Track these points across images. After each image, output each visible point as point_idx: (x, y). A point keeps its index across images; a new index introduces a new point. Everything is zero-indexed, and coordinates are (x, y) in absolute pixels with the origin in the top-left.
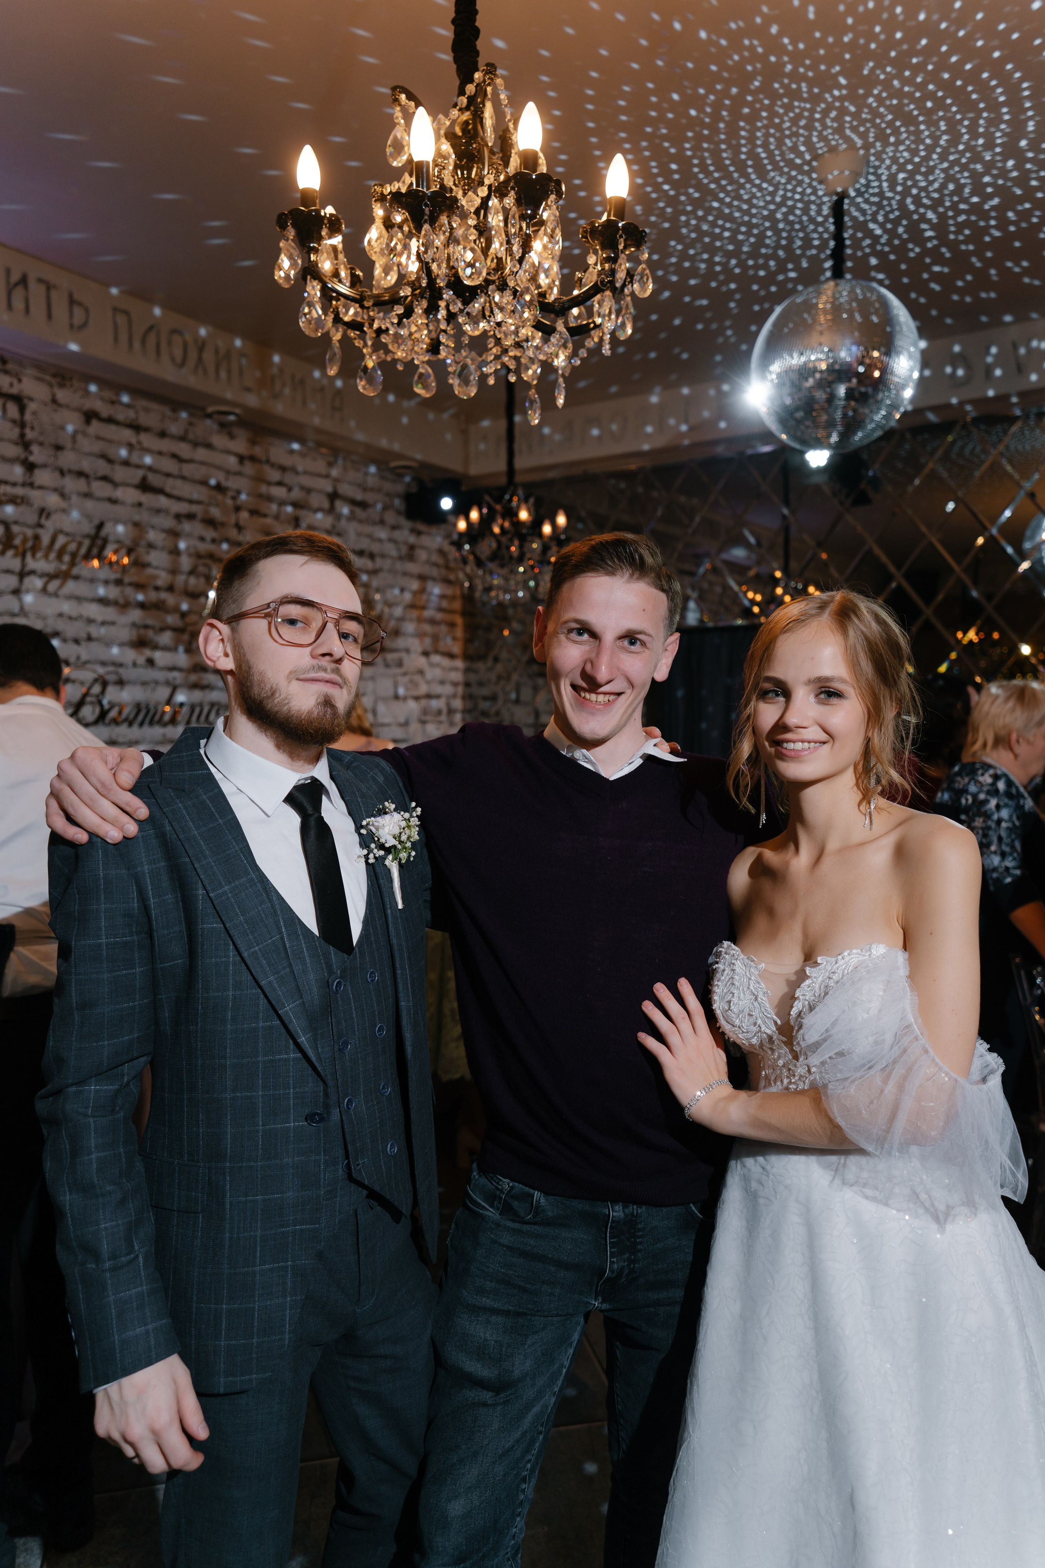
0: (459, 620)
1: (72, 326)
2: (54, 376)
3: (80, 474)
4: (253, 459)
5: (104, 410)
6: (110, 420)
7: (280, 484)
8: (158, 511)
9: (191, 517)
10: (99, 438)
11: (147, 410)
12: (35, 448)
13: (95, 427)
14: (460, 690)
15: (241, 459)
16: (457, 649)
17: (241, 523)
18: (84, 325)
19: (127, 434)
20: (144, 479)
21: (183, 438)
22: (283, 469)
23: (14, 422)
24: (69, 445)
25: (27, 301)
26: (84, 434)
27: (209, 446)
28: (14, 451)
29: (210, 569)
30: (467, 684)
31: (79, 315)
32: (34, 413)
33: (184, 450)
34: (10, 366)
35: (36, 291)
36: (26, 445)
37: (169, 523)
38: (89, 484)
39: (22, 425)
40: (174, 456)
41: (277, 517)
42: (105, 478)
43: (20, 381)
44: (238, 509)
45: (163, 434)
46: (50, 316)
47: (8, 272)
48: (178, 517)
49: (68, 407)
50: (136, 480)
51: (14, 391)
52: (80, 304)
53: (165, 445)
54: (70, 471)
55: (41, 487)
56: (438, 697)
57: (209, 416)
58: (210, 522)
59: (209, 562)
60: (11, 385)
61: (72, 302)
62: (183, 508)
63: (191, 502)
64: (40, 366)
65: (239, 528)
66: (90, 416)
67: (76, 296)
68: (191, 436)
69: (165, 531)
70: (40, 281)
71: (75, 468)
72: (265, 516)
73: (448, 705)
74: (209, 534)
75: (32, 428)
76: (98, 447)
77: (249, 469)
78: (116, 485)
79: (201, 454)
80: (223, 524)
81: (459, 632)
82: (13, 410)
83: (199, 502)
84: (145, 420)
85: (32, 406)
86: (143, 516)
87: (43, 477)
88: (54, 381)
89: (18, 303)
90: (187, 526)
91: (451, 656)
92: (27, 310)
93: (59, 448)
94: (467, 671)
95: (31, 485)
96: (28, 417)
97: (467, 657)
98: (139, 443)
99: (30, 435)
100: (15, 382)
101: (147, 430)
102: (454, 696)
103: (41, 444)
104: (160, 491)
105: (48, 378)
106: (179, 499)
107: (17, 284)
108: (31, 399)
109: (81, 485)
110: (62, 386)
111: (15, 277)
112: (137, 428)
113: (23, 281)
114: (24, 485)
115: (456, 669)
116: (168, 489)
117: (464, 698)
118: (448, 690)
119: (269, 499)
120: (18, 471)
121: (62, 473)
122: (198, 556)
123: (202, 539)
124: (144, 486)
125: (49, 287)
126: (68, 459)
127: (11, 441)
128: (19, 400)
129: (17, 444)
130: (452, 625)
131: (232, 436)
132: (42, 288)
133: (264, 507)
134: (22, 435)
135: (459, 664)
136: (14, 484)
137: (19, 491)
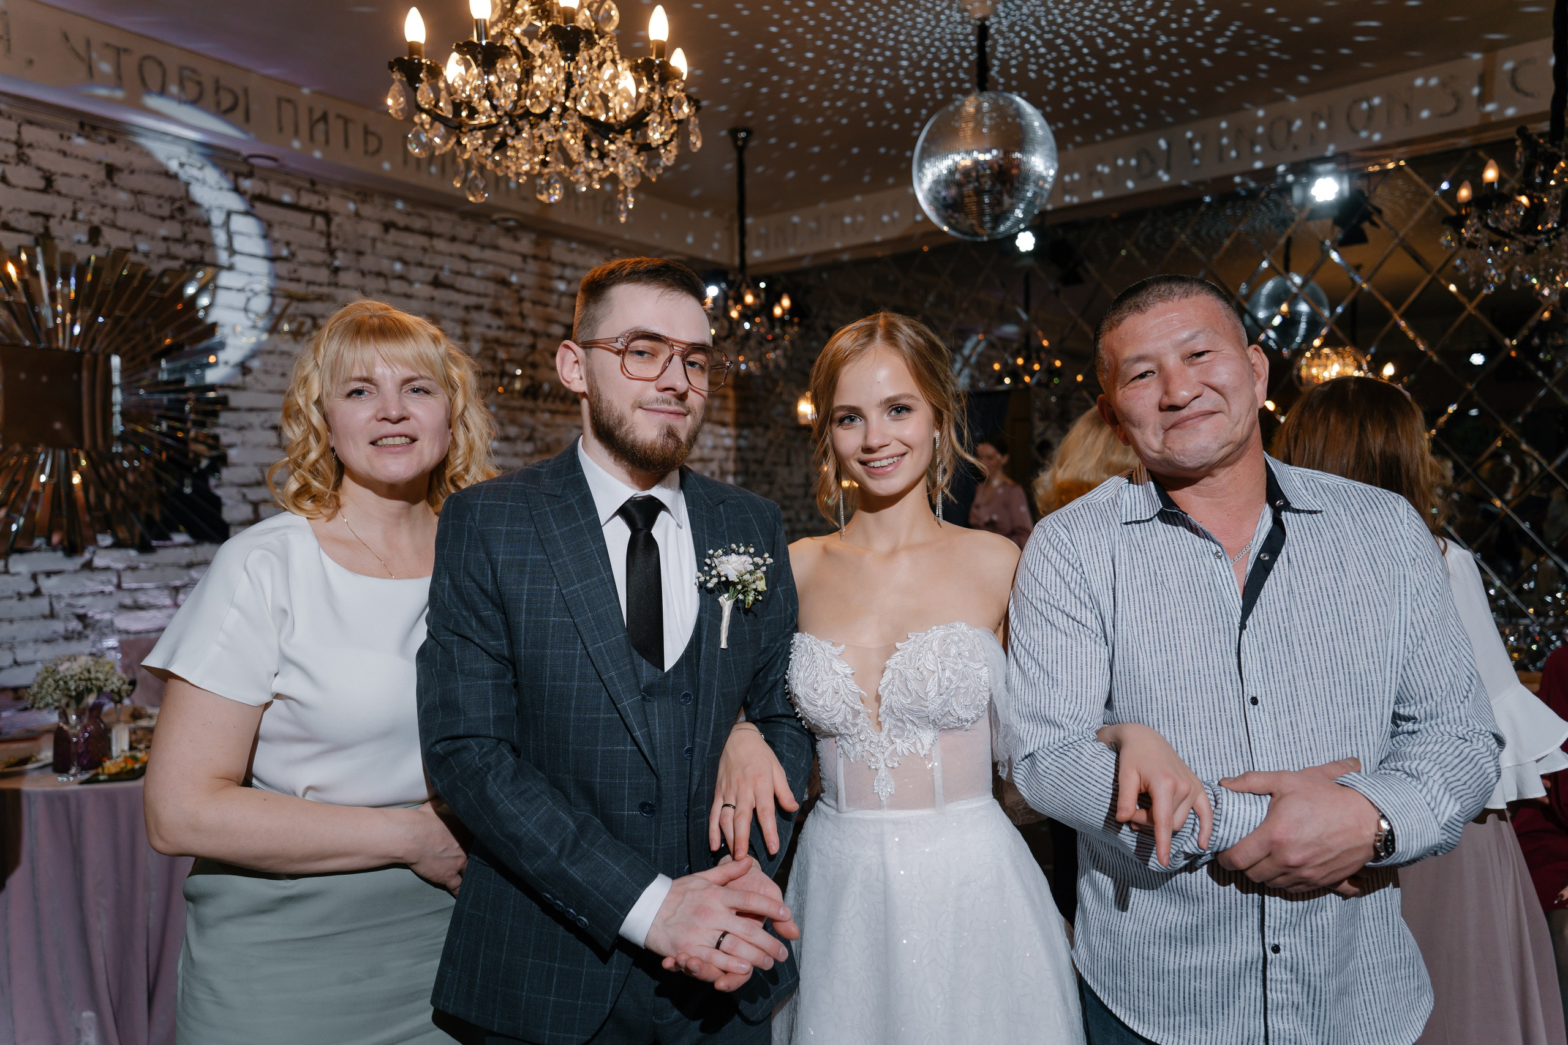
0: (731, 393)
1: (366, 152)
2: (358, 193)
3: (379, 274)
4: (535, 257)
5: (402, 221)
6: (407, 229)
7: (561, 278)
8: (450, 304)
9: (479, 308)
10: (396, 244)
11: (439, 220)
12: (340, 254)
13: (393, 235)
14: (732, 454)
15: (524, 257)
16: (729, 417)
17: (526, 312)
18: (377, 151)
19: (422, 241)
20: (436, 277)
21: (471, 242)
22: (563, 265)
23: (321, 233)
24: (369, 250)
25: (327, 133)
26: (383, 241)
27: (496, 248)
28: (320, 257)
29: (495, 352)
30: (739, 449)
31: (373, 143)
32: (339, 225)
33: (474, 252)
34: (319, 187)
35: (336, 126)
36: (331, 251)
37: (460, 313)
38: (387, 282)
39: (328, 235)
40: (464, 257)
41: (558, 306)
42: (401, 277)
43: (327, 199)
44: (521, 300)
45: (453, 239)
46: (346, 144)
47: (311, 111)
48: (467, 308)
49: (369, 219)
50: (430, 278)
51: (322, 207)
52: (374, 134)
53: (457, 248)
54: (370, 273)
55: (345, 287)
56: (711, 460)
57: (494, 222)
58: (497, 312)
59: (495, 346)
60: (320, 203)
61: (367, 132)
62: (472, 300)
63: (479, 295)
64: (344, 186)
65: (523, 316)
66: (388, 226)
67: (372, 128)
68: (479, 240)
69: (453, 320)
70: (339, 116)
71: (375, 268)
72: (546, 305)
73: (721, 468)
74: (496, 322)
75: (337, 238)
76: (395, 251)
77: (532, 266)
78: (410, 282)
79: (488, 254)
80: (507, 314)
81: (731, 404)
82: (320, 222)
83: (486, 295)
84: (437, 228)
85: (337, 220)
86: (437, 308)
87: (345, 278)
88: (357, 198)
89: (319, 135)
90: (475, 315)
91: (723, 424)
92: (327, 141)
93: (360, 253)
94: (739, 437)
95: (336, 285)
96: (333, 228)
97: (739, 425)
98: (432, 247)
99: (335, 243)
100: (323, 200)
101: (439, 236)
102: (727, 459)
103: (345, 250)
104: (451, 287)
105: (352, 196)
106: (468, 293)
107: (318, 120)
108: (336, 214)
109: (380, 283)
110: (363, 201)
111: (317, 114)
112: (430, 234)
113: (324, 117)
114: (329, 284)
115: (729, 436)
116: (457, 285)
117: (735, 461)
118: (720, 454)
119: (551, 291)
120: (323, 275)
121: (363, 274)
122: (485, 341)
123: (489, 327)
124: (436, 283)
125: (346, 121)
126: (368, 262)
127: (318, 249)
128: (327, 216)
129: (323, 251)
130: (724, 397)
131: (516, 239)
132: (340, 123)
133: (545, 297)
134: (329, 244)
135: (731, 431)
136: (321, 285)
137: (325, 290)
